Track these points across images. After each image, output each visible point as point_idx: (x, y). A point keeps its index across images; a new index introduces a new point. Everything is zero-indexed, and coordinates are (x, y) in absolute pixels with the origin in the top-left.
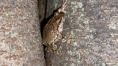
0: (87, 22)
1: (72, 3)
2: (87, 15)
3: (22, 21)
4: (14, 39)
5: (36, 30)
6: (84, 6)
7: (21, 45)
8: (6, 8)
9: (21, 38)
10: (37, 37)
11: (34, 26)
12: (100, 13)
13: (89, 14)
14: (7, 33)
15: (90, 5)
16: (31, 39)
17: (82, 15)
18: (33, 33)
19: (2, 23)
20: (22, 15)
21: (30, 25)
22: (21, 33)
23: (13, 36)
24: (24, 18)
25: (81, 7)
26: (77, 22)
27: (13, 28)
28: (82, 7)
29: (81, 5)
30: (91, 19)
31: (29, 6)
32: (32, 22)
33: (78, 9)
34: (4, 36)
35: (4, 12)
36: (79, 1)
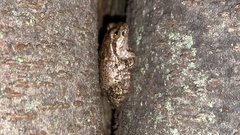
0: (201, 82)
1: (171, 36)
2: (203, 66)
3: (53, 75)
4: (32, 115)
5: (86, 96)
6: (196, 45)
7: (45, 129)
8: (20, 46)
9: (48, 112)
10: (86, 113)
11: (81, 87)
12: (233, 61)
13: (207, 64)
14: (16, 101)
15: (209, 43)
16: (71, 116)
17: (192, 65)
18: (78, 103)
19: (8, 78)
20: (54, 63)
21: (72, 85)
22: (49, 103)
23: (30, 107)
24: (59, 68)
25: (189, 46)
26: (181, 81)
27: (31, 91)
28: (193, 46)
29: (189, 41)
30: (212, 76)
31: (72, 43)
32: (79, 77)
33: (183, 50)
34: (10, 106)
35: (14, 54)
36: (185, 33)
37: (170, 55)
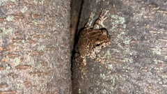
0: (127, 42)
1: (113, 16)
2: (129, 34)
3: (52, 32)
4: (41, 53)
5: (66, 45)
6: (126, 23)
7: (47, 60)
8: (36, 15)
9: (48, 52)
10: (66, 53)
11: (64, 39)
12: (145, 33)
13: (131, 33)
14: (34, 45)
15: (133, 23)
16: (59, 55)
17: (123, 33)
18: (62, 48)
19: (30, 32)
20: (52, 26)
21: (60, 38)
22: (49, 47)
23: (40, 49)
24: (54, 29)
25: (122, 23)
26: (116, 41)
27: (41, 40)
28: (125, 23)
29: (122, 20)
30: (133, 40)
31: (60, 15)
32: (63, 34)
33: (119, 25)
34: (30, 48)
35: (33, 20)
36: (121, 15)
37: (111, 26)
